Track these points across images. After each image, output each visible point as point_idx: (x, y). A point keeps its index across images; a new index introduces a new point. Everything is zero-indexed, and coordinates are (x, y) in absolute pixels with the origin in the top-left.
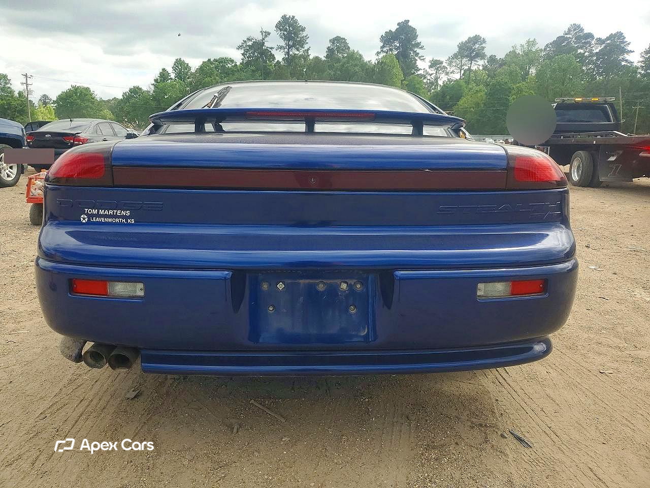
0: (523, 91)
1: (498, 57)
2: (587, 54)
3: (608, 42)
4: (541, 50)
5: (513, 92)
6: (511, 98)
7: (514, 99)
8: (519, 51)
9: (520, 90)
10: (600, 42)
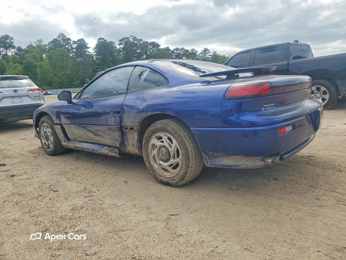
0: (43, 66)
1: (23, 48)
2: (70, 48)
3: (78, 43)
4: (46, 45)
5: (38, 67)
6: (37, 70)
7: (39, 71)
8: (34, 45)
9: (41, 66)
10: (75, 42)
